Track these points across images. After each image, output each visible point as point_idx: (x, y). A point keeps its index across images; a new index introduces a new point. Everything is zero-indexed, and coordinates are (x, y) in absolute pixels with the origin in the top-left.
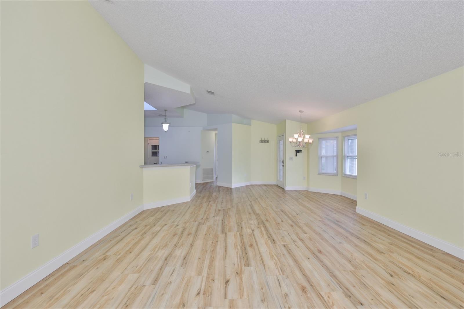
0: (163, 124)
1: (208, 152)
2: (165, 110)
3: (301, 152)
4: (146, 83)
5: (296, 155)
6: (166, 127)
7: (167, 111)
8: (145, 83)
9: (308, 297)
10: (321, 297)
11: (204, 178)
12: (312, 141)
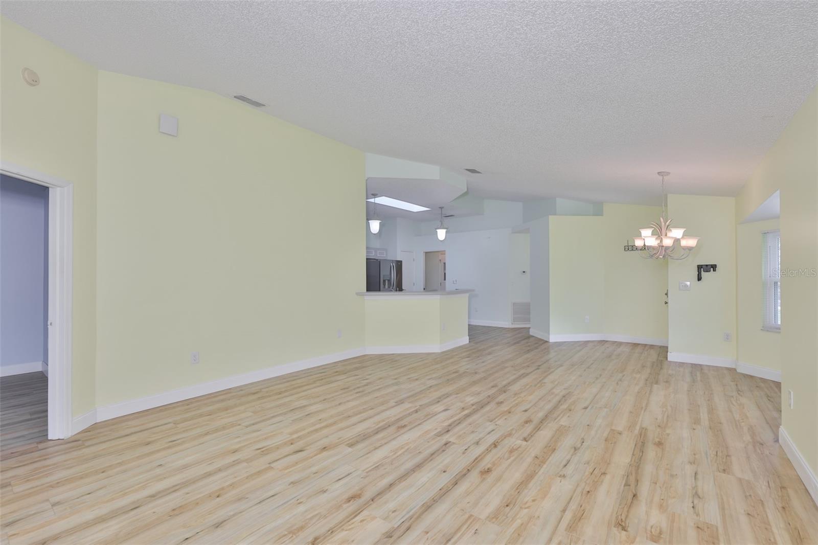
0: (437, 230)
1: (524, 272)
2: (440, 208)
3: (714, 270)
4: (368, 178)
5: (699, 279)
6: (441, 234)
7: (443, 209)
8: (366, 178)
9: (341, 506)
10: (354, 515)
11: (515, 320)
12: (696, 244)
